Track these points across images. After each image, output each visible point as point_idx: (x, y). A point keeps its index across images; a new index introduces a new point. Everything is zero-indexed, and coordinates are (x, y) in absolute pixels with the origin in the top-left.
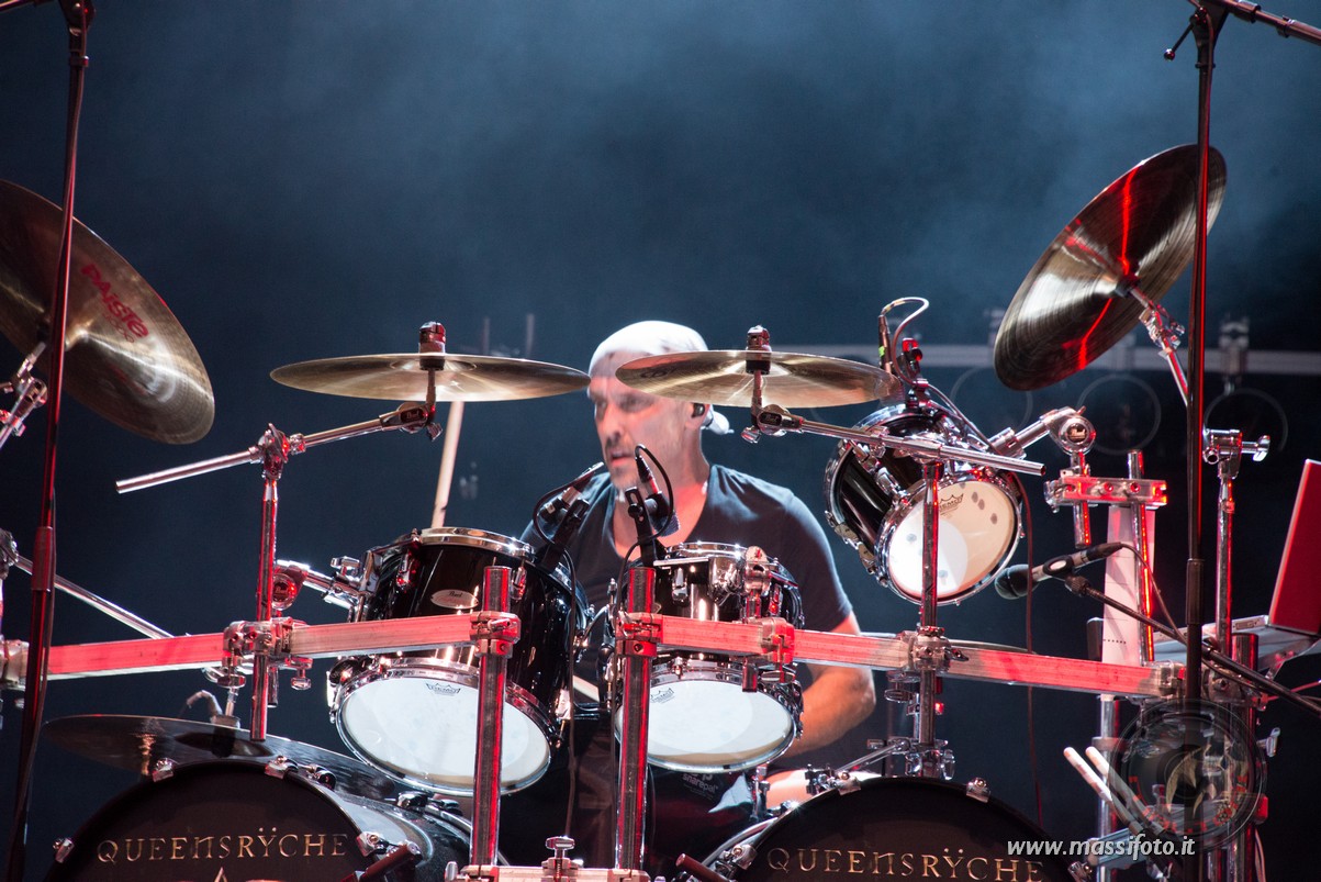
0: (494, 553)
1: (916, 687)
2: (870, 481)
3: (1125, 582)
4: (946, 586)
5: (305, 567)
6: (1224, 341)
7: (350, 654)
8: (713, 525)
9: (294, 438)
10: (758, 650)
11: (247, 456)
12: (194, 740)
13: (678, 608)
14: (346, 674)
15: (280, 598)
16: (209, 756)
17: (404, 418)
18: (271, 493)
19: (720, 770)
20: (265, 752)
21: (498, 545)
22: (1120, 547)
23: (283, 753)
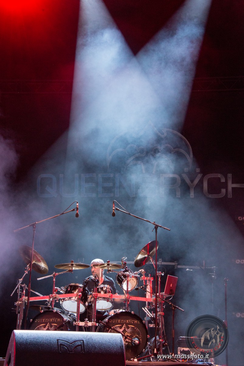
0: (79, 286)
1: (126, 301)
2: (121, 278)
3: (149, 289)
4: (129, 289)
5: (58, 288)
6: (159, 261)
7: (63, 298)
8: (104, 283)
9: (57, 273)
10: (108, 297)
11: (52, 276)
12: (45, 308)
13: (100, 292)
14: (62, 300)
15: (55, 292)
16: (47, 310)
17: (69, 271)
18: (54, 280)
19: (104, 311)
20: (53, 309)
21: (79, 285)
22: (148, 285)
23: (56, 309)
